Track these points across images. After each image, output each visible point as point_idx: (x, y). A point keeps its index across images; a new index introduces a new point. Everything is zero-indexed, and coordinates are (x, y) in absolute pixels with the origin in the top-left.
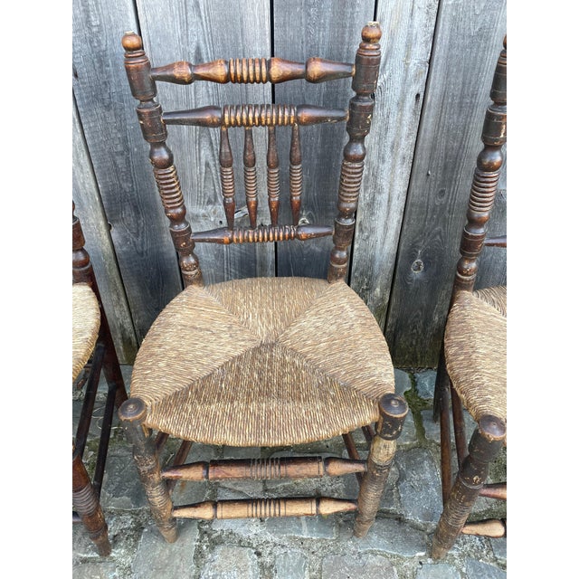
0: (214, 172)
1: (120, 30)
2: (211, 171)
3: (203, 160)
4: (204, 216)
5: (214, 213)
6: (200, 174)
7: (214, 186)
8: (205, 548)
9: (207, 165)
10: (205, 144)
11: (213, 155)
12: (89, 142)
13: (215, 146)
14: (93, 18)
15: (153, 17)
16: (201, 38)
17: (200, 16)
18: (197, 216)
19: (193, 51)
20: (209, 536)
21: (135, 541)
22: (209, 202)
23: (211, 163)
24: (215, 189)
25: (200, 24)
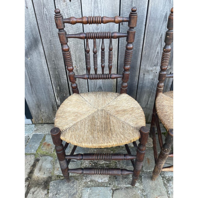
0: (159, 55)
1: (142, 8)
2: (158, 55)
3: (157, 51)
4: (151, 70)
5: (155, 69)
6: (154, 56)
7: (158, 60)
8: (166, 182)
9: (158, 53)
10: (159, 46)
11: (161, 49)
12: (120, 47)
13: (162, 46)
14: (133, 4)
15: (154, 4)
16: (168, 10)
17: (170, 3)
18: (149, 71)
19: (164, 15)
20: (165, 178)
21: (141, 181)
22: (155, 65)
23: (159, 52)
24: (158, 61)
25: (169, 5)
